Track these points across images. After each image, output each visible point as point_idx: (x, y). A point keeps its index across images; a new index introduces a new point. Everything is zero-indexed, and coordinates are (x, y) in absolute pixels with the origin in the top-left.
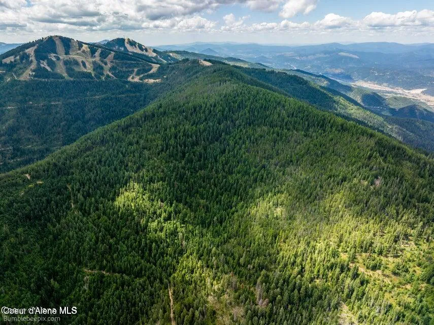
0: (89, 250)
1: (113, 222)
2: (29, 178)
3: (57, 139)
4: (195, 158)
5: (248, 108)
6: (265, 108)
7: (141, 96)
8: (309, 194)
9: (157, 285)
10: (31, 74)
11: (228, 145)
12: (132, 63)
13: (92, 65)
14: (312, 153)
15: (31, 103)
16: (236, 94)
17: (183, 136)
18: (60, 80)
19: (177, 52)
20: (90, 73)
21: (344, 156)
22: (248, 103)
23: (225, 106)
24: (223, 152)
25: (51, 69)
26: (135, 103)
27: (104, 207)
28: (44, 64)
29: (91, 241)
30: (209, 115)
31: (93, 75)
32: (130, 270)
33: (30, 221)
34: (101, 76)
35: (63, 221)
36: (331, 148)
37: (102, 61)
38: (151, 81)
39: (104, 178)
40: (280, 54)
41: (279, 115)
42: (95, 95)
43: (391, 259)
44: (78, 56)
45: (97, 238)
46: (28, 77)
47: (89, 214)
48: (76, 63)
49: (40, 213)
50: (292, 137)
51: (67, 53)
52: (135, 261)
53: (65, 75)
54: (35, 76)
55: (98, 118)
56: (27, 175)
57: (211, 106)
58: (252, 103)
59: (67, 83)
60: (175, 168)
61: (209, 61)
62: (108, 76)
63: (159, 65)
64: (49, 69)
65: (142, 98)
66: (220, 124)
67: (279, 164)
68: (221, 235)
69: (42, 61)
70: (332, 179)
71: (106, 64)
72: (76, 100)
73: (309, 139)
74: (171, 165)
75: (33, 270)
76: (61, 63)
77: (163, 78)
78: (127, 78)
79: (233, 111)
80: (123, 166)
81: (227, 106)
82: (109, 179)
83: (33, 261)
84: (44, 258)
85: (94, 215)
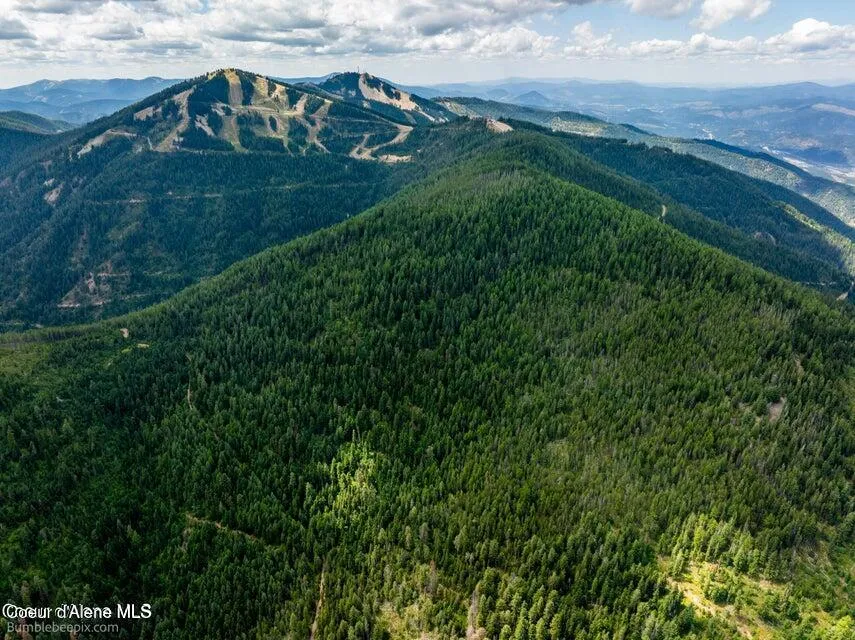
0: (198, 481)
1: (248, 433)
2: (126, 335)
3: (207, 263)
4: (418, 323)
5: (541, 228)
6: (577, 229)
7: (370, 187)
8: (620, 421)
9: (300, 565)
10: (177, 140)
11: (487, 303)
12: (361, 123)
13: (287, 125)
14: (649, 333)
15: (170, 193)
16: (523, 198)
17: (402, 278)
18: (225, 153)
19: (461, 101)
20: (280, 142)
21: (715, 346)
22: (543, 219)
23: (495, 222)
24: (474, 315)
25: (214, 130)
26: (355, 202)
27: (238, 403)
28: (202, 124)
29: (204, 464)
30: (460, 238)
31: (286, 145)
32: (261, 527)
33: (113, 413)
34: (300, 147)
35: (166, 421)
36: (693, 326)
37: (307, 118)
38: (393, 158)
39: (248, 347)
40: (682, 105)
41: (602, 247)
42: (284, 183)
43: (764, 585)
44: (264, 108)
45: (216, 459)
46: (171, 146)
47: (212, 413)
48: (260, 121)
49: (133, 403)
50: (618, 295)
51: (246, 102)
52: (271, 512)
53: (236, 143)
54: (183, 144)
55: (284, 227)
56: (125, 330)
57: (469, 219)
58: (551, 219)
59: (237, 158)
60: (377, 339)
61: (509, 122)
62: (314, 147)
63: (411, 128)
64: (209, 131)
65: (371, 192)
66: (478, 258)
67: (579, 351)
68: (434, 483)
69: (199, 117)
70: (678, 393)
71: (313, 123)
72: (248, 191)
73: (650, 303)
74: (372, 333)
75: (103, 504)
76: (233, 120)
77: (415, 154)
78: (348, 152)
79: (509, 231)
80: (286, 329)
81: (499, 222)
82: (257, 350)
83: (106, 489)
84: (125, 485)
85: (218, 415)
